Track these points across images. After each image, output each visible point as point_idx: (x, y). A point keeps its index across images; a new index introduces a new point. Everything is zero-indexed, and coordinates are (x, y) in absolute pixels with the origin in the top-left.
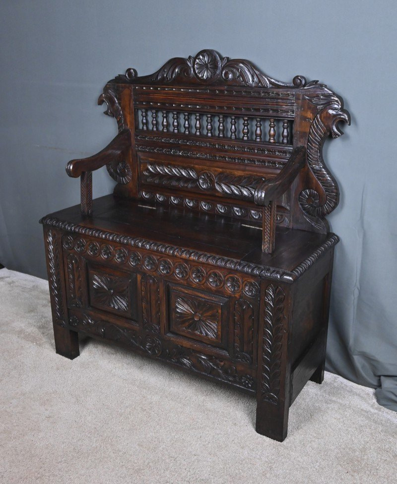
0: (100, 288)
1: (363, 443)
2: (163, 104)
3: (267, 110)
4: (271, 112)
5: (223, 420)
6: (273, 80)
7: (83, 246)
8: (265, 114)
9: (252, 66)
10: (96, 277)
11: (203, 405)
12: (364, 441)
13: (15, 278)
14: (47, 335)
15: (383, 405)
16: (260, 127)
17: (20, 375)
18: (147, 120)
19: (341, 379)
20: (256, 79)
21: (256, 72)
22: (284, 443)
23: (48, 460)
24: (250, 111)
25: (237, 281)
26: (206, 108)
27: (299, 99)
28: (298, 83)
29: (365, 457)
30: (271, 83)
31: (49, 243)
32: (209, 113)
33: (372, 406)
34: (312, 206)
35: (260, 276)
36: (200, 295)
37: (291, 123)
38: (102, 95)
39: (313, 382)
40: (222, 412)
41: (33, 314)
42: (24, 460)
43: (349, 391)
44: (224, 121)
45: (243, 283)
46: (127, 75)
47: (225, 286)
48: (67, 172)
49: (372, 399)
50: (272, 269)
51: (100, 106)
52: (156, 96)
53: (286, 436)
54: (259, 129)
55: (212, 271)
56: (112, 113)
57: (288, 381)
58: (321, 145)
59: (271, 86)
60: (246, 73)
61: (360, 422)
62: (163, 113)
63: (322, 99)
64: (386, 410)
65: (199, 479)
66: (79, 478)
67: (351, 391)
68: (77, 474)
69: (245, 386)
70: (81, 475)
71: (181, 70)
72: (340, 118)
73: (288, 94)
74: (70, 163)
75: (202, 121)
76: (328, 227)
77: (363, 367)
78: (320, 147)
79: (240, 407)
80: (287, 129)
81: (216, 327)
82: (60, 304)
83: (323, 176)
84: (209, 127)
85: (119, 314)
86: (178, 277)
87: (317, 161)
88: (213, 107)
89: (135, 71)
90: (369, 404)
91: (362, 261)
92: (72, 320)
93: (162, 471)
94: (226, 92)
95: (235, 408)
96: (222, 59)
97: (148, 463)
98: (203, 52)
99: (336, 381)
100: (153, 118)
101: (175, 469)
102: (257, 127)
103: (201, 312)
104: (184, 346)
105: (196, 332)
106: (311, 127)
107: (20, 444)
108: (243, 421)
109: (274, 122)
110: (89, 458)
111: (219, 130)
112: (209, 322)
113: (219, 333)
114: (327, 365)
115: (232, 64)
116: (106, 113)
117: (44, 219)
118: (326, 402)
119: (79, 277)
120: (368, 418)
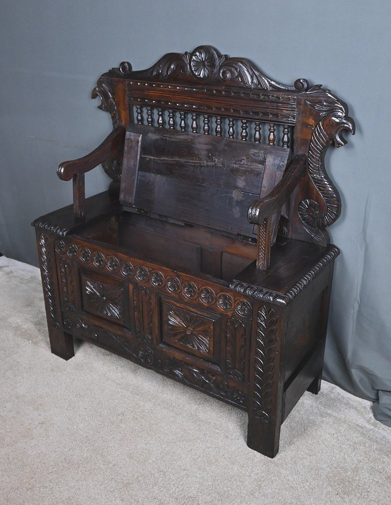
0: (93, 294)
1: (356, 462)
2: (158, 101)
3: (266, 114)
4: (271, 116)
5: (215, 431)
6: (273, 83)
7: (75, 251)
8: (265, 118)
9: (252, 66)
10: (89, 283)
11: (196, 415)
12: (357, 460)
13: (14, 267)
14: (43, 333)
15: (380, 421)
16: (259, 131)
17: (15, 376)
18: (142, 117)
19: (338, 389)
20: (255, 80)
21: (256, 72)
22: (275, 459)
23: (39, 470)
24: (249, 113)
25: (230, 299)
26: (203, 108)
27: (301, 105)
28: (300, 86)
29: (357, 478)
30: (271, 85)
31: (41, 246)
32: (206, 113)
33: (368, 421)
34: (311, 216)
35: (252, 296)
36: (192, 309)
37: (292, 129)
38: (95, 88)
39: (309, 392)
40: (214, 423)
41: (30, 309)
42: (16, 469)
43: (345, 404)
44: (221, 122)
45: (235, 302)
46: (121, 69)
47: (217, 303)
48: (58, 175)
49: (369, 414)
50: (265, 290)
51: (94, 100)
52: (152, 93)
53: (277, 452)
54: (258, 133)
55: (204, 287)
56: (106, 107)
57: (280, 401)
58: (323, 153)
59: (271, 88)
60: (245, 73)
61: (354, 438)
62: (158, 110)
63: (325, 106)
64: (383, 426)
65: (187, 496)
66: (68, 490)
67: (347, 404)
68: (67, 486)
69: (236, 402)
70: (70, 487)
71: (177, 67)
72: (344, 126)
73: (289, 98)
74: (61, 165)
75: (199, 121)
76: (328, 238)
77: (361, 380)
78: (321, 156)
79: (233, 418)
80: (287, 134)
81: (208, 342)
82: (54, 306)
83: (324, 186)
84: (206, 128)
85: (112, 321)
86: (170, 290)
87: (318, 170)
88: (210, 108)
89: (129, 64)
90: (365, 418)
91: (363, 275)
92: (66, 322)
93: (151, 486)
94: (224, 93)
95: (227, 419)
96: (220, 56)
97: (138, 477)
98: (200, 49)
99: (333, 391)
100: (149, 115)
101: (164, 484)
102: (256, 131)
103: (193, 326)
104: (177, 358)
105: (188, 345)
106: (312, 134)
107: (12, 451)
108: (234, 434)
109: (273, 127)
110: (80, 470)
111: (216, 131)
112: (201, 337)
113: (212, 349)
114: (324, 374)
115: (230, 62)
116: (100, 107)
117: (36, 221)
118: (321, 416)
119: (72, 282)
120: (363, 434)
